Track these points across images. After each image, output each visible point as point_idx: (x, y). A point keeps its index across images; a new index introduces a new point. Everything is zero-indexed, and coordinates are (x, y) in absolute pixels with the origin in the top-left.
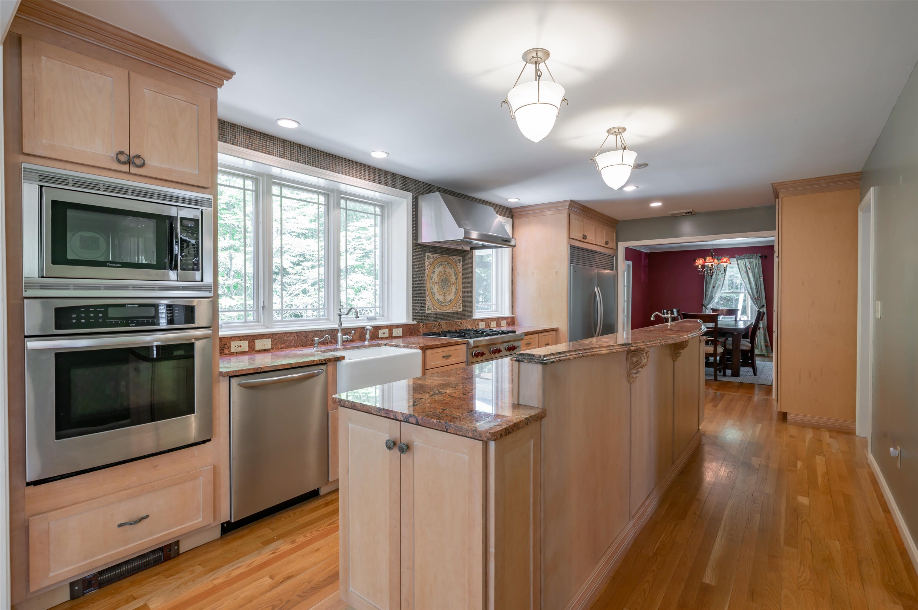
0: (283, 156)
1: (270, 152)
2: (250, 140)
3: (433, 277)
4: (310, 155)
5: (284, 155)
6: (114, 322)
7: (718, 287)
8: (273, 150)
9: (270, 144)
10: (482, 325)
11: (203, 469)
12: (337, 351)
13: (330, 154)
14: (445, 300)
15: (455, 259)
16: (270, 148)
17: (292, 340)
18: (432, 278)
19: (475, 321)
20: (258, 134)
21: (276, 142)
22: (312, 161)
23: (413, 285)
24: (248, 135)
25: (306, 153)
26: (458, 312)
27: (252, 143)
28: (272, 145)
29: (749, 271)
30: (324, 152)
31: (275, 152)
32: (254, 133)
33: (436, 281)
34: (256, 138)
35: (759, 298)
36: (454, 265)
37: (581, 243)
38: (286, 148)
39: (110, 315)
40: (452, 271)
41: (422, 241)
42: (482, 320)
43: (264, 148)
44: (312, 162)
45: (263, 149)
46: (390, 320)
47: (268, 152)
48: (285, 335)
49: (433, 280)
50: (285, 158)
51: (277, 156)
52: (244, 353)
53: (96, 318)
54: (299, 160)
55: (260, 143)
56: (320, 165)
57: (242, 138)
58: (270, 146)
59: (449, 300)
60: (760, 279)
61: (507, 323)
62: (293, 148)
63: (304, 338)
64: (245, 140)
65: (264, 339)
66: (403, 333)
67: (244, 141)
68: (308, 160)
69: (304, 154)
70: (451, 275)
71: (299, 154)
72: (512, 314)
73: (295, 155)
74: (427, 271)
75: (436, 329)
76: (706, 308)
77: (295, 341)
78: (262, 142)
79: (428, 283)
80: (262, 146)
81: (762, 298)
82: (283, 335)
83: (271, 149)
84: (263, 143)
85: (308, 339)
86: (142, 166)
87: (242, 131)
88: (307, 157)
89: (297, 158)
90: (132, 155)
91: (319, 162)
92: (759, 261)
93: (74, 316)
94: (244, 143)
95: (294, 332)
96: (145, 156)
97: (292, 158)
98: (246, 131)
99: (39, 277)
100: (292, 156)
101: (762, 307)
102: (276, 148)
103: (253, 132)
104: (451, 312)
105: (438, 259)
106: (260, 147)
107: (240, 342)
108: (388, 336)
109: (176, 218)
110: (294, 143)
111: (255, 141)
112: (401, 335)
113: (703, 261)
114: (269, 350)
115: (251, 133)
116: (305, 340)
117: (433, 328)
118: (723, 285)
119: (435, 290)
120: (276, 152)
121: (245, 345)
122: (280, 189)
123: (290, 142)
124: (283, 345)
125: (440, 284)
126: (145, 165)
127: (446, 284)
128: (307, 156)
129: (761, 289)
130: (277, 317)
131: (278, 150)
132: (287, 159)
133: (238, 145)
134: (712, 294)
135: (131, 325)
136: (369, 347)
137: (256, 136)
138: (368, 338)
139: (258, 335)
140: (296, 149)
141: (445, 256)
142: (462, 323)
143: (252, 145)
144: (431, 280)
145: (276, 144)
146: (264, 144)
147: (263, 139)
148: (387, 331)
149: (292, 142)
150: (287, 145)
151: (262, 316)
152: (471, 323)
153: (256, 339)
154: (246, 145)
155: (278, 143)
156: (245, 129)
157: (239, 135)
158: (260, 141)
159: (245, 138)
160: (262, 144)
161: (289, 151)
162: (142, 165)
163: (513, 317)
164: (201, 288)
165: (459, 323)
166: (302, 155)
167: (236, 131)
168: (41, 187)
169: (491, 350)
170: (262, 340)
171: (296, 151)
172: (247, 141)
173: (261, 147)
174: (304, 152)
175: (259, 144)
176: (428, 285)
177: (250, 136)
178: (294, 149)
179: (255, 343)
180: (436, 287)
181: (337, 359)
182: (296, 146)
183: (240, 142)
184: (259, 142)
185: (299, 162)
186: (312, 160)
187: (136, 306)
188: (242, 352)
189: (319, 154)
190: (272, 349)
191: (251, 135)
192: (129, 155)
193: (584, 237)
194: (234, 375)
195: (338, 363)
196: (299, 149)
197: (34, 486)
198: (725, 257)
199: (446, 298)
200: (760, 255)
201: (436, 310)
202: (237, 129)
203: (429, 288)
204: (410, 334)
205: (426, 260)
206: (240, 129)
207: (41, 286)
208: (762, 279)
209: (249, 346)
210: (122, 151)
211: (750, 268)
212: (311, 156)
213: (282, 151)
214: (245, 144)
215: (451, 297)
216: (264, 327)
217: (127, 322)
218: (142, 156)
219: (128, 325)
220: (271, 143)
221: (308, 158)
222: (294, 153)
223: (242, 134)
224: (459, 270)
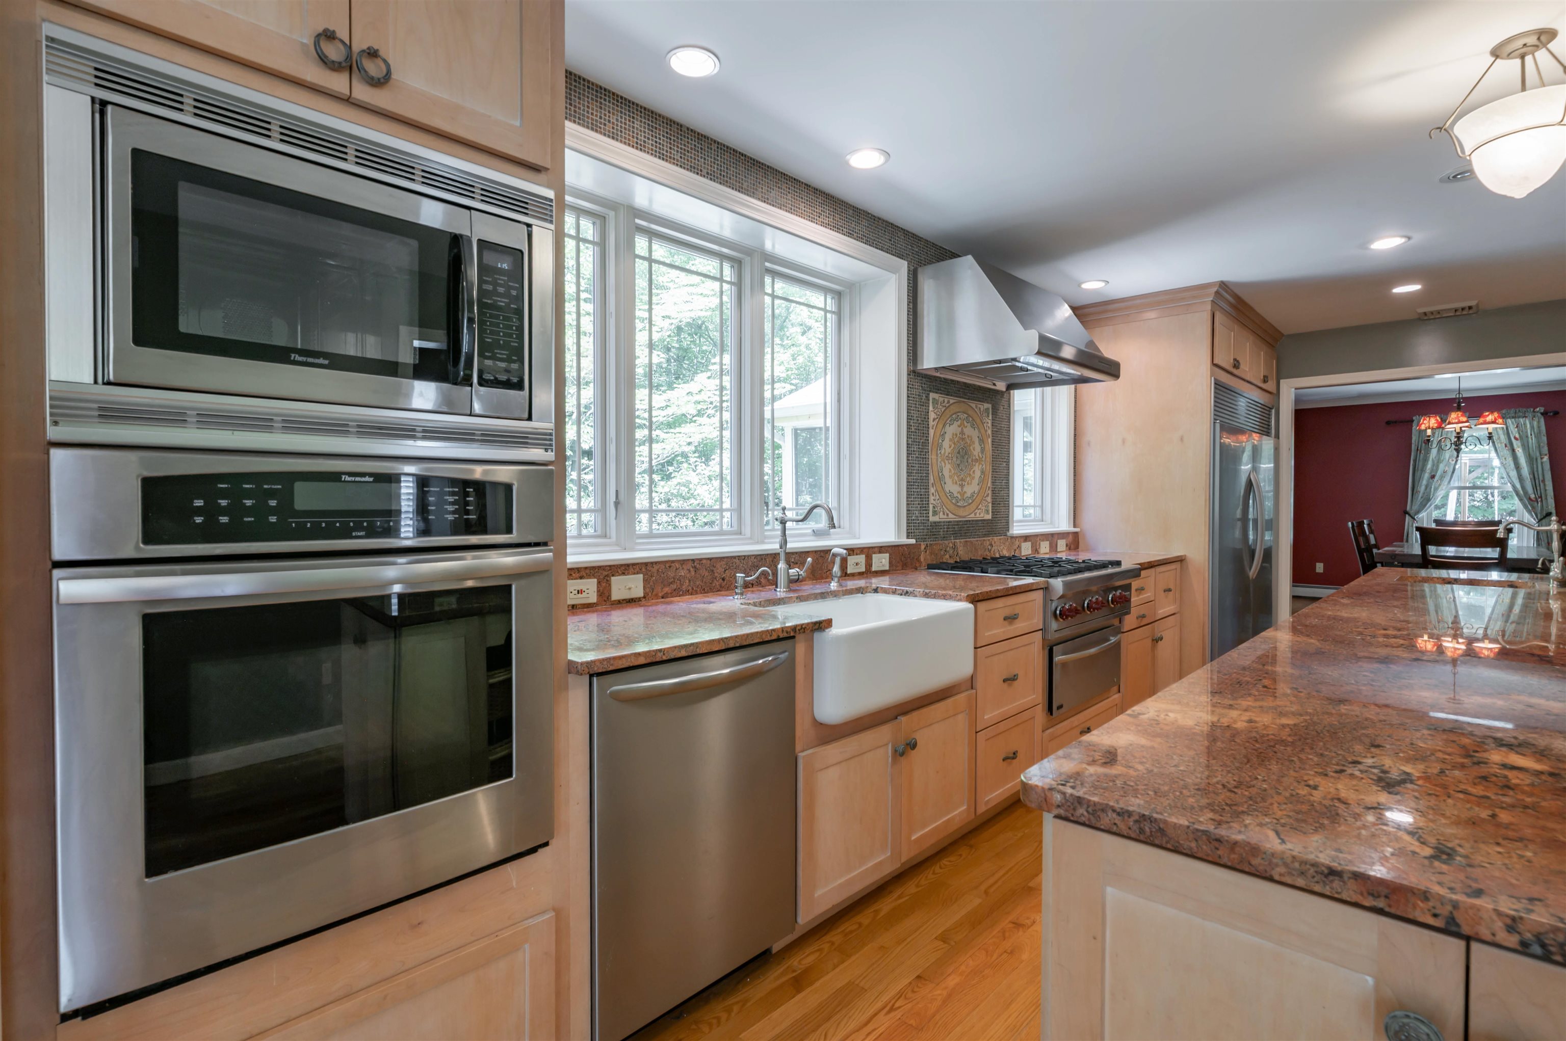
0: (667, 156)
1: (641, 145)
2: (601, 113)
3: (942, 446)
4: (719, 158)
5: (669, 154)
6: (309, 525)
7: (1442, 477)
8: (646, 140)
9: (641, 126)
10: (1026, 550)
11: (531, 922)
12: (784, 603)
13: (757, 161)
14: (963, 493)
15: (980, 408)
16: (641, 135)
17: (684, 577)
18: (940, 447)
19: (1014, 540)
20: (618, 101)
21: (652, 122)
22: (722, 173)
23: (908, 460)
24: (597, 101)
25: (711, 153)
26: (984, 520)
27: (605, 120)
28: (645, 128)
29: (1517, 445)
30: (745, 156)
31: (650, 146)
32: (609, 97)
33: (947, 454)
34: (613, 109)
35: (1540, 497)
36: (978, 421)
37: (1229, 376)
38: (672, 138)
39: (300, 503)
40: (974, 434)
41: (923, 365)
42: (1026, 538)
43: (629, 135)
44: (724, 176)
45: (627, 136)
46: (854, 537)
47: (637, 143)
48: (670, 567)
49: (943, 452)
50: (670, 162)
51: (656, 156)
52: (588, 607)
53: (261, 511)
54: (698, 169)
55: (621, 122)
56: (738, 184)
57: (584, 105)
58: (641, 131)
59: (968, 495)
60: (1542, 458)
61: (1067, 545)
62: (686, 140)
63: (707, 574)
64: (590, 111)
65: (628, 574)
66: (890, 563)
67: (588, 112)
68: (715, 170)
69: (708, 156)
70: (974, 443)
71: (698, 156)
72: (1075, 526)
73: (691, 157)
74: (931, 432)
75: (947, 556)
76: (1414, 519)
77: (690, 581)
78: (625, 119)
79: (934, 457)
80: (625, 129)
81: (1546, 499)
82: (667, 565)
83: (643, 138)
84: (628, 122)
85: (716, 574)
86: (382, 80)
87: (584, 90)
88: (714, 163)
89: (695, 163)
90: (356, 48)
91: (736, 177)
92: (1539, 422)
93: (199, 503)
94: (588, 117)
95: (688, 560)
96: (390, 53)
97: (684, 164)
98: (593, 89)
99: (96, 382)
100: (684, 159)
101: (1544, 517)
102: (652, 136)
103: (607, 93)
104: (973, 521)
105: (952, 407)
106: (621, 132)
107: (579, 581)
108: (864, 570)
109: (469, 240)
110: (688, 129)
111: (611, 115)
112: (887, 568)
113: (1437, 420)
114: (639, 599)
115: (603, 96)
116: (709, 577)
117: (942, 553)
118: (1453, 472)
119: (946, 473)
120: (652, 145)
121: (589, 589)
122: (647, 243)
123: (681, 126)
124: (667, 589)
125: (955, 459)
126: (391, 82)
127: (965, 460)
128: (713, 160)
129: (1543, 481)
130: (643, 524)
131: (656, 142)
132: (674, 163)
133: (577, 120)
134: (1428, 490)
135: (354, 534)
136: (844, 595)
137: (613, 104)
138: (839, 574)
139: (617, 565)
140: (691, 144)
141: (964, 402)
142: (993, 543)
143: (605, 125)
144: (939, 452)
145: (652, 126)
146: (629, 126)
147: (627, 113)
148: (861, 559)
149: (685, 126)
150: (674, 132)
151: (613, 522)
152: (1007, 543)
153: (613, 575)
154: (592, 124)
155: (658, 126)
156: (591, 86)
157: (579, 98)
158: (621, 117)
159: (590, 106)
160: (625, 124)
161: (678, 147)
162: (384, 78)
163: (1076, 534)
164: (527, 438)
165: (988, 543)
166: (705, 159)
167: (573, 88)
168: (104, 104)
169: (1086, 603)
170: (625, 577)
171: (693, 147)
172: (595, 113)
173: (623, 130)
174: (708, 152)
175: (619, 124)
176: (934, 461)
177: (601, 103)
178: (688, 142)
179: (610, 585)
180: (948, 466)
181: (816, 627)
182: (691, 135)
183: (579, 114)
184: (620, 119)
185: (698, 174)
186: (724, 171)
187: (367, 479)
188: (584, 604)
189: (736, 160)
190: (644, 597)
191: (602, 101)
192: (348, 43)
193: (1236, 364)
194: (604, 670)
195: (817, 635)
196: (698, 143)
197: (84, 1019)
198: (1492, 412)
199: (965, 489)
200: (1542, 411)
201: (948, 515)
202: (574, 83)
203: (935, 469)
204: (903, 566)
205: (931, 408)
206: (580, 83)
207: (100, 409)
208: (1546, 459)
209: (598, 591)
210: (331, 29)
211: (1517, 436)
212: (721, 162)
213: (665, 144)
214: (590, 121)
215: (971, 488)
216: (617, 548)
217: (345, 524)
218: (381, 53)
219: (346, 534)
220: (643, 125)
221: (716, 166)
222: (688, 152)
223: (584, 95)
224: (986, 431)
